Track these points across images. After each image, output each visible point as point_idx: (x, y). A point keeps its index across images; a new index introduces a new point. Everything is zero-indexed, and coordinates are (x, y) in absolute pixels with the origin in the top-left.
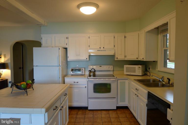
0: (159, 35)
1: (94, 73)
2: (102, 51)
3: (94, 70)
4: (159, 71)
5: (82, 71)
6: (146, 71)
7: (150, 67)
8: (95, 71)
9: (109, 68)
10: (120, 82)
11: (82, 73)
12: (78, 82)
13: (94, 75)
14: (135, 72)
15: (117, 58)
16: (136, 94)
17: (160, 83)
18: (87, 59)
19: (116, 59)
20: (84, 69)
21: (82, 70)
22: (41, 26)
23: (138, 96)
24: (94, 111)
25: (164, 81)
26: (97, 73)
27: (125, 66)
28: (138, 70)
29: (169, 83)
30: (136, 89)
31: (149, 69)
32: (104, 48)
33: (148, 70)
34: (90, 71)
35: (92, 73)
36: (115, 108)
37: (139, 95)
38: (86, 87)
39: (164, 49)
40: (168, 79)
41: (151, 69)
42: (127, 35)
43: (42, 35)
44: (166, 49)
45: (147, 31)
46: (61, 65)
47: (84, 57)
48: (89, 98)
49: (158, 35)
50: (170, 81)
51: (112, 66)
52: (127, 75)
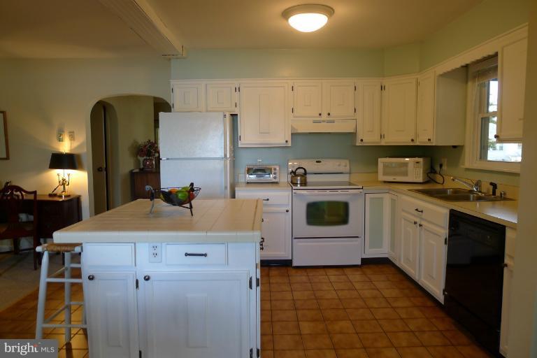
0: (470, 84)
1: (303, 178)
2: (324, 121)
3: (302, 171)
4: (468, 169)
5: (275, 174)
6: (431, 172)
7: (445, 161)
8: (306, 173)
9: (339, 165)
10: (371, 198)
11: (275, 178)
12: (268, 200)
13: (304, 183)
14: (406, 174)
15: (362, 140)
16: (415, 223)
17: (472, 196)
18: (287, 141)
19: (359, 143)
20: (278, 169)
21: (275, 169)
22: (170, 59)
23: (420, 225)
24: (308, 270)
25: (480, 192)
26: (310, 178)
27: (380, 160)
28: (414, 169)
29: (494, 193)
30: (417, 210)
31: (441, 166)
32: (329, 114)
33: (437, 168)
34: (294, 173)
35: (299, 178)
36: (359, 263)
37: (423, 223)
38: (287, 211)
39: (481, 116)
40: (491, 184)
41: (444, 168)
42: (386, 82)
43: (173, 82)
44: (485, 115)
45: (441, 73)
46: (228, 156)
47: (281, 137)
48: (295, 238)
49: (467, 82)
50: (496, 188)
51: (347, 162)
52: (385, 182)
